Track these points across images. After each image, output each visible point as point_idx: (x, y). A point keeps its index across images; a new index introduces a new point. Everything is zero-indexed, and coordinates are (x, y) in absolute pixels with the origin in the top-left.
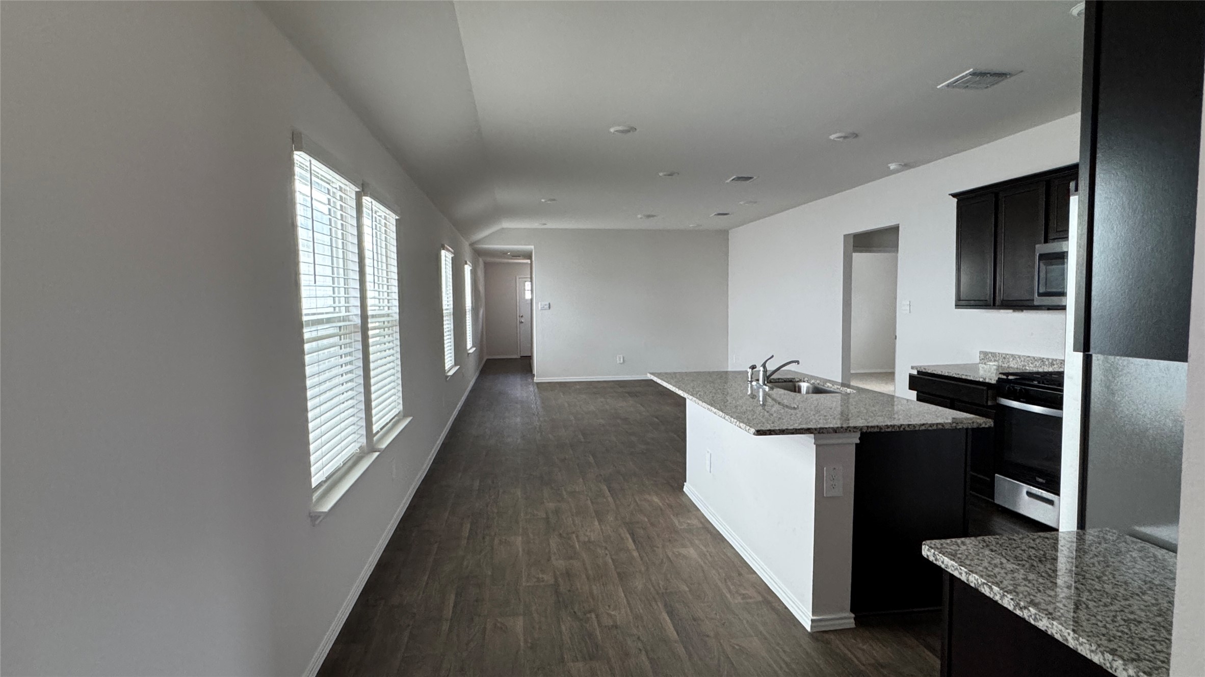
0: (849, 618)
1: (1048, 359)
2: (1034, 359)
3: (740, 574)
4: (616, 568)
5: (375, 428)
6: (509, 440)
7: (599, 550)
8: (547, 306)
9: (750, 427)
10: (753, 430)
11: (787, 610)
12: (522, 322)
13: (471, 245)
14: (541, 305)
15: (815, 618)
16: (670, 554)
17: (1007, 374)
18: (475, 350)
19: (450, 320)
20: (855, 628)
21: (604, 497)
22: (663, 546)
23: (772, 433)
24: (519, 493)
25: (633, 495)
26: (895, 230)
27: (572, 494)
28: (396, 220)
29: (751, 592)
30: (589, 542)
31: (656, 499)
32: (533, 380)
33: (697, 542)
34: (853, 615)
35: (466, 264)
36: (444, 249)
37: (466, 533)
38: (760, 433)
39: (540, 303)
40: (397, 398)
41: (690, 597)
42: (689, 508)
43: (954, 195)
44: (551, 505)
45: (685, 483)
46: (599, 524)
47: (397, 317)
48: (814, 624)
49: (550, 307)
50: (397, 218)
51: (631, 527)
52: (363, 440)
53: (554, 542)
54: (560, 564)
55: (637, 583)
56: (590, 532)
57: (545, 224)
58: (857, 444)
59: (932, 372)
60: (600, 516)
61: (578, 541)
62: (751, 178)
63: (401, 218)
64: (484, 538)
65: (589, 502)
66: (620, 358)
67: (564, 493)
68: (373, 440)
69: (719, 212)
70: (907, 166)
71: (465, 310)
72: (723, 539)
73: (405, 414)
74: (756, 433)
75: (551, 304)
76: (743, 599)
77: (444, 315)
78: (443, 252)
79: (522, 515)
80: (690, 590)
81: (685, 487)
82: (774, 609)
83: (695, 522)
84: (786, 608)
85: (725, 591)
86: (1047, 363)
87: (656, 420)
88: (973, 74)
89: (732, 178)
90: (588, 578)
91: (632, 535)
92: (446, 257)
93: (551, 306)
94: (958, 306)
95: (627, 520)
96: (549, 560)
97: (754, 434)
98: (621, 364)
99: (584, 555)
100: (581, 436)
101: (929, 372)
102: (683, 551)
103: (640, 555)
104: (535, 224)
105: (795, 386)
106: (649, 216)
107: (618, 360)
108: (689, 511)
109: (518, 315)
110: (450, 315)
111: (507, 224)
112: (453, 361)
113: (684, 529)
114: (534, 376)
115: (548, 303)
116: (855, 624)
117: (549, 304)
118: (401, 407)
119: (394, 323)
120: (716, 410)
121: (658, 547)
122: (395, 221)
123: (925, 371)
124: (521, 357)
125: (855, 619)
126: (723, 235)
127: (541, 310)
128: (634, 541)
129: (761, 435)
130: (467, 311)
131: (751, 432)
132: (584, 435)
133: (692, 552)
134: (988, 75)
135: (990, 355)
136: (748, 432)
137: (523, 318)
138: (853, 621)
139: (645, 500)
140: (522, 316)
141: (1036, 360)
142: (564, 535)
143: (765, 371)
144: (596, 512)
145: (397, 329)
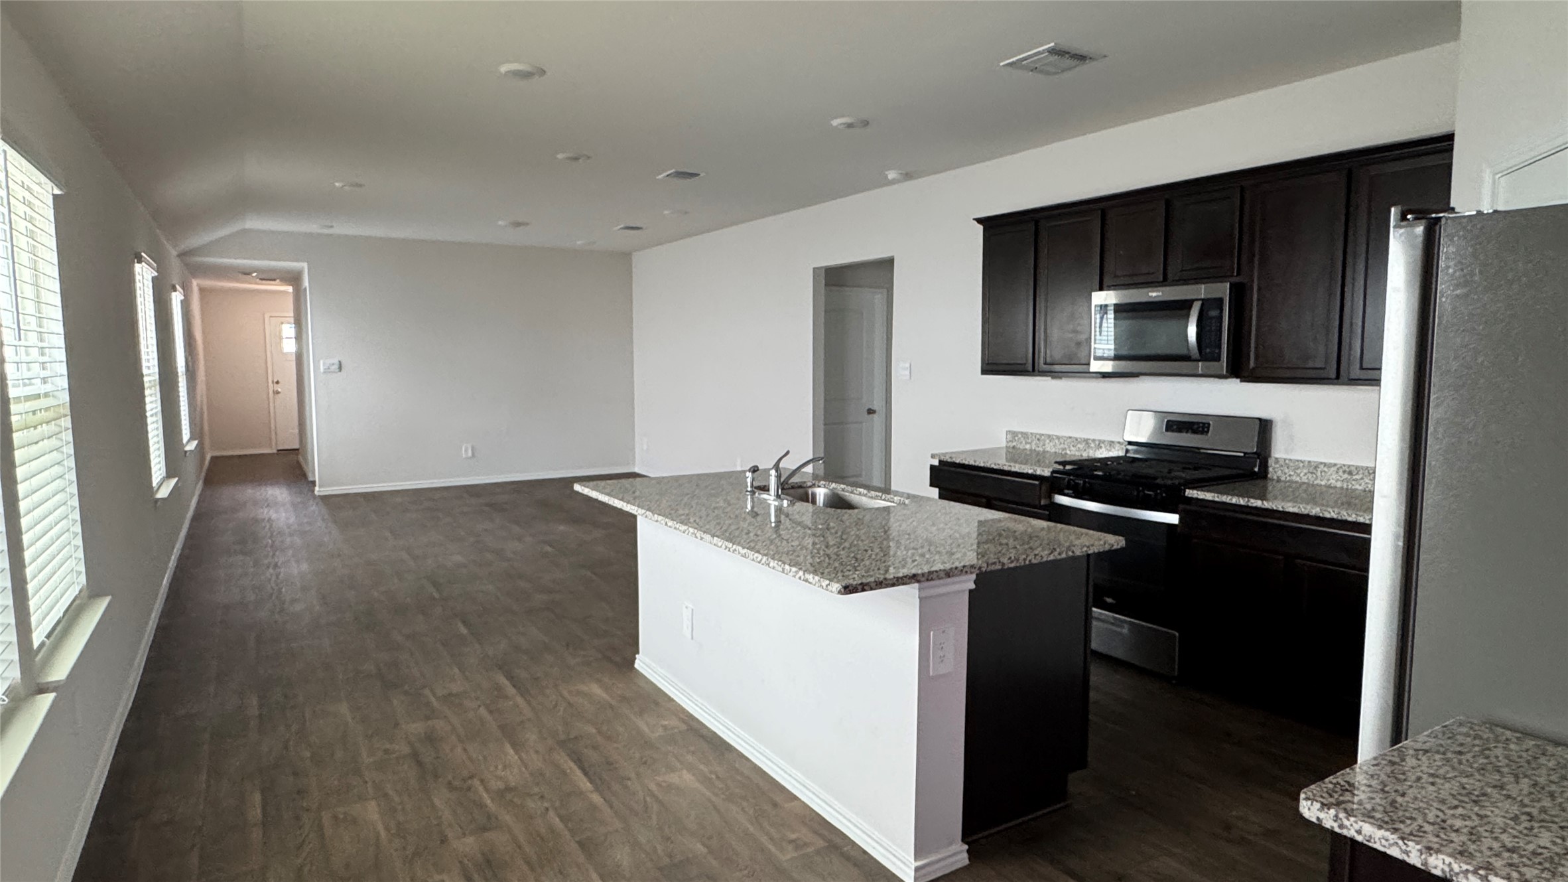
0: (961, 852)
1: (1094, 441)
2: (1077, 440)
3: (775, 805)
4: (572, 832)
5: (38, 637)
6: (298, 607)
7: (530, 804)
8: (336, 366)
9: (831, 580)
10: (836, 586)
11: (866, 857)
12: (278, 393)
13: (182, 255)
14: (324, 364)
15: (919, 863)
16: (653, 787)
17: (1064, 463)
18: (197, 445)
19: (155, 394)
20: (969, 865)
21: (506, 697)
22: (638, 774)
23: (865, 587)
24: (344, 709)
25: (556, 686)
26: (888, 263)
27: (448, 698)
28: (55, 197)
29: (804, 834)
30: (508, 789)
31: (596, 689)
32: (313, 491)
33: (690, 758)
34: (966, 847)
35: (175, 290)
36: (140, 262)
37: (255, 813)
38: (848, 590)
39: (321, 362)
40: (74, 563)
41: (714, 863)
42: (655, 700)
43: (979, 221)
44: (416, 728)
45: (637, 656)
46: (517, 752)
47: (65, 397)
48: (919, 873)
49: (340, 368)
50: (57, 192)
51: (573, 747)
52: (15, 673)
53: (441, 799)
54: (468, 845)
55: (619, 857)
56: (505, 767)
57: (332, 227)
58: (971, 591)
59: (961, 462)
60: (510, 733)
61: (487, 790)
62: (697, 175)
63: (66, 193)
64: (298, 818)
65: (482, 711)
66: (466, 450)
67: (433, 699)
68: (34, 661)
69: (627, 225)
70: (908, 176)
71: (177, 373)
72: (728, 748)
73: (93, 591)
74: (843, 590)
75: (342, 364)
76: (797, 848)
77: (146, 385)
78: (138, 267)
79: (364, 755)
80: (711, 851)
81: (637, 661)
82: (848, 858)
83: (673, 722)
84: (865, 852)
85: (764, 839)
86: (1092, 445)
87: (549, 549)
88: (1052, 51)
89: (669, 172)
90: (528, 863)
91: (579, 762)
92: (144, 275)
93: (343, 366)
94: (985, 372)
95: (562, 737)
96: (444, 841)
97: (840, 592)
98: (467, 458)
99: (507, 818)
100: (431, 590)
101: (957, 462)
102: (673, 778)
103: (605, 800)
104: (312, 227)
105: (807, 494)
106: (518, 224)
107: (463, 452)
108: (657, 704)
109: (270, 381)
110: (155, 386)
111: (254, 223)
112: (164, 469)
113: (659, 736)
114: (315, 485)
115: (336, 361)
116: (970, 859)
117: (340, 362)
118: (83, 579)
119: (62, 411)
120: (745, 550)
121: (629, 779)
122: (51, 197)
123: (952, 461)
124: (278, 451)
125: (968, 851)
126: (624, 258)
127: (324, 372)
128: (586, 774)
129: (851, 592)
130: (180, 374)
131: (834, 589)
132: (436, 584)
133: (686, 778)
134: (1067, 56)
135: (1020, 436)
136: (827, 590)
137: (279, 385)
138: (966, 855)
139: (579, 693)
140: (277, 382)
141: (1079, 442)
142: (456, 783)
143: (779, 477)
144: (502, 728)
145: (67, 422)
